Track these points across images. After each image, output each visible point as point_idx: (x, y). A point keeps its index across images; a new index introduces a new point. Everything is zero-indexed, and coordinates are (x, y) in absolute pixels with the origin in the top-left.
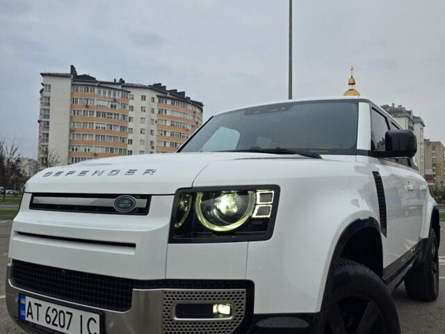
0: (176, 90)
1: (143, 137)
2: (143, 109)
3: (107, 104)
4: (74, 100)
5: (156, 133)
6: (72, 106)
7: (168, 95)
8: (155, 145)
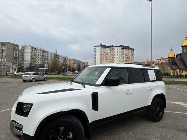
0: (126, 46)
1: (118, 59)
2: (117, 52)
3: (109, 52)
4: (101, 52)
5: (121, 58)
6: (101, 53)
7: (124, 48)
8: (121, 61)
